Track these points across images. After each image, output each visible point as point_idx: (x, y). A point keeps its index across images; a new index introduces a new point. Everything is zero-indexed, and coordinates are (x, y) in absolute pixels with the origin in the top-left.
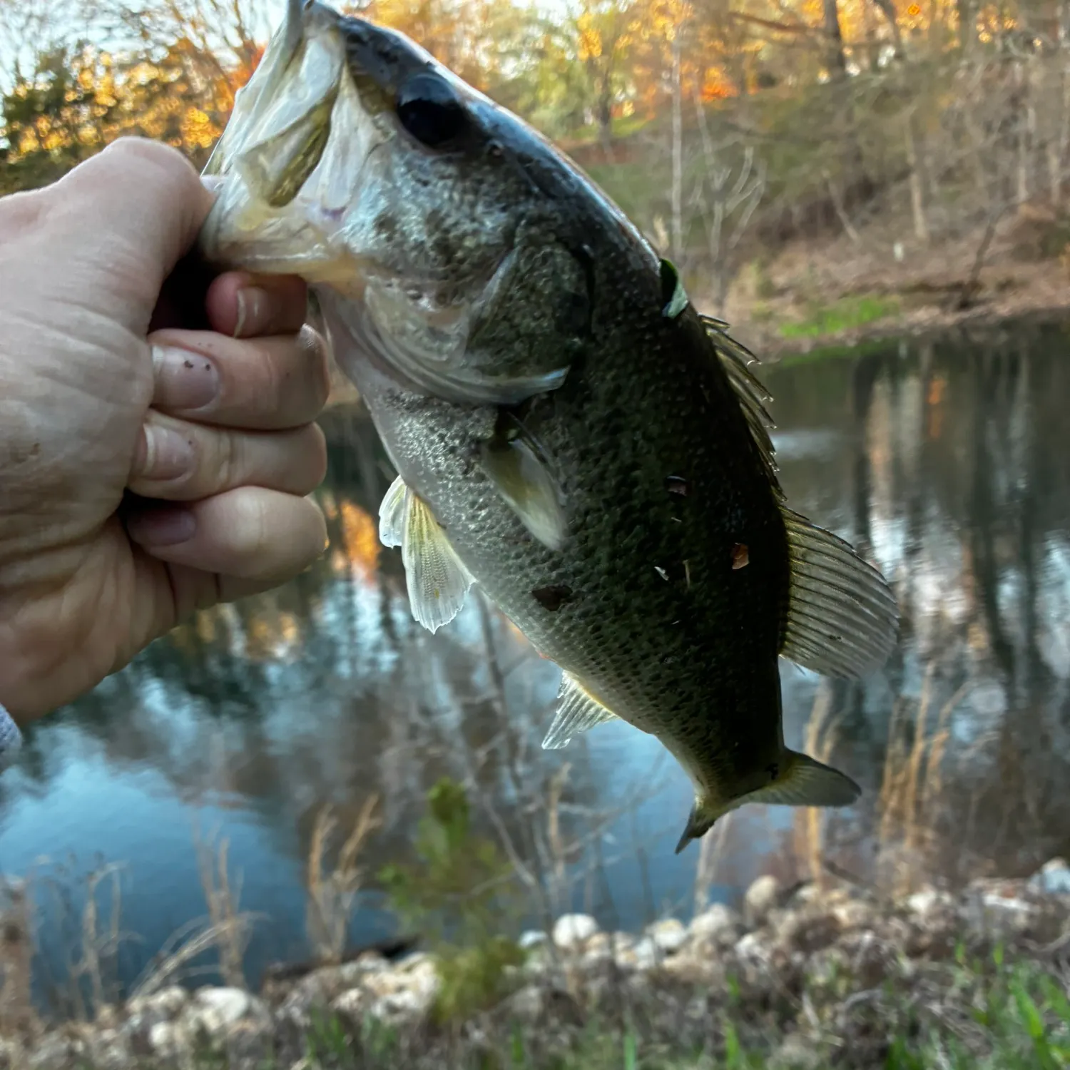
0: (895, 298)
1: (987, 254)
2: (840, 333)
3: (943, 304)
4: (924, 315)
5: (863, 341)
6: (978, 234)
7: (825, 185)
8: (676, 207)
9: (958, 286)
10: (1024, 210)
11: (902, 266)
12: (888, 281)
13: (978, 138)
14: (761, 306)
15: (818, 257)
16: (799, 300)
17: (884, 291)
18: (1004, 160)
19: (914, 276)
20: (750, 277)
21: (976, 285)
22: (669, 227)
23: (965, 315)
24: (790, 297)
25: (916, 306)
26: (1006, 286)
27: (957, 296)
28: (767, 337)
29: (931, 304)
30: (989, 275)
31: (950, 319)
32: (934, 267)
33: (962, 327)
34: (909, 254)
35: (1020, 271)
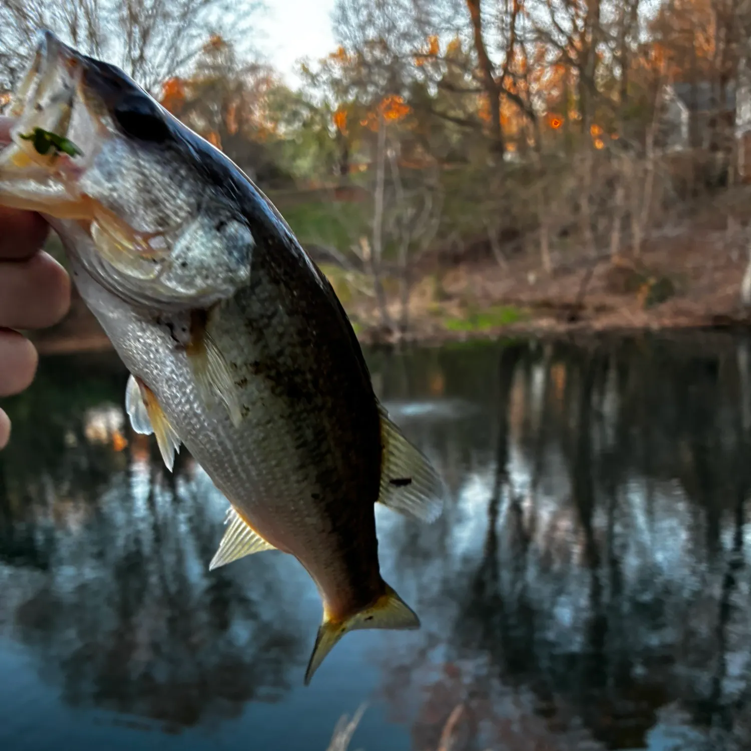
0: (527, 310)
1: (589, 287)
2: (487, 329)
3: (559, 318)
4: (545, 323)
5: (502, 338)
6: (582, 272)
7: (485, 229)
8: (377, 233)
9: (567, 306)
10: (616, 260)
11: (532, 288)
12: (524, 297)
13: (586, 208)
14: (435, 305)
15: (478, 278)
16: (463, 304)
17: (520, 304)
18: (602, 223)
19: (539, 296)
20: (428, 285)
21: (580, 306)
22: (371, 245)
23: (573, 326)
24: (455, 302)
25: (540, 316)
26: (601, 309)
27: (567, 313)
28: (437, 329)
29: (549, 315)
30: (591, 301)
31: (562, 327)
32: (553, 291)
33: (570, 334)
34: (538, 281)
35: (610, 300)
